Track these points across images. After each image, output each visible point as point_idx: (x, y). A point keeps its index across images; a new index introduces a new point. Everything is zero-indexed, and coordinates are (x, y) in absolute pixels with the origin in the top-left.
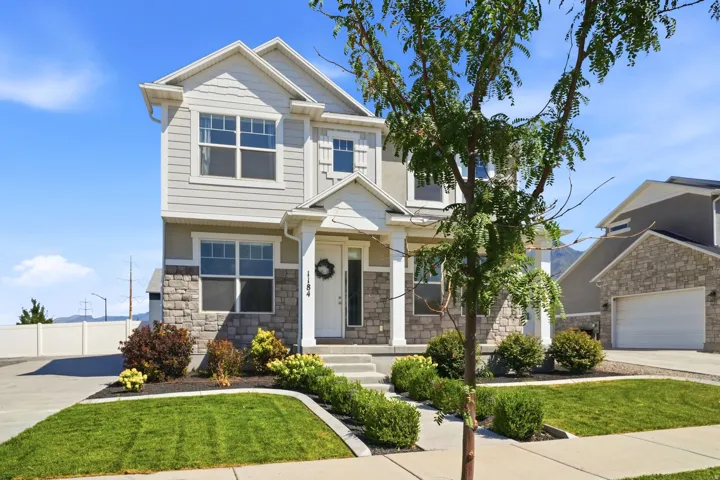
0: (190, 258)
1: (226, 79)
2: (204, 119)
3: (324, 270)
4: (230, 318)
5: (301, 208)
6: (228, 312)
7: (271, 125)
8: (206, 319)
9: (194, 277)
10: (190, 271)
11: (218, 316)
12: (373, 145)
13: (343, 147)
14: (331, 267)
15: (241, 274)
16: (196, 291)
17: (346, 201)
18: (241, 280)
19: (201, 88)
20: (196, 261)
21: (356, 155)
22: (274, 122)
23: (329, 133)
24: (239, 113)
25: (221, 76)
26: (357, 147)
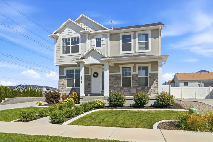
0: (64, 74)
1: (68, 29)
2: (63, 40)
3: (96, 75)
4: (72, 89)
5: (78, 60)
6: (72, 87)
7: (78, 38)
8: (67, 89)
9: (65, 79)
10: (64, 77)
11: (70, 88)
12: (106, 38)
13: (98, 40)
14: (97, 74)
15: (75, 77)
16: (65, 82)
17: (91, 56)
18: (75, 79)
19: (63, 32)
20: (65, 75)
21: (102, 41)
22: (79, 37)
23: (94, 37)
24: (70, 37)
25: (67, 28)
26: (102, 39)
